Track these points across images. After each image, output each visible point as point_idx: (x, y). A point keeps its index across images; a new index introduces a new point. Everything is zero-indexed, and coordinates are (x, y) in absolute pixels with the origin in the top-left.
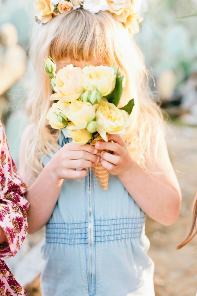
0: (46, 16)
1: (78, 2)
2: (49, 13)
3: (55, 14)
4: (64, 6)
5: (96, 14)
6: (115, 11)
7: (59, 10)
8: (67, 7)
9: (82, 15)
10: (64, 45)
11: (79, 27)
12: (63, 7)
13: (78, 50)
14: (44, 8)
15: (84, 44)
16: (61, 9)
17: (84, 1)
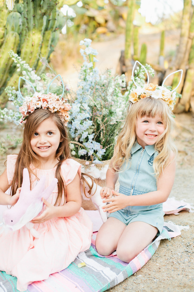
1: (149, 94)
4: (143, 95)
5: (157, 99)
6: (165, 99)
14: (134, 97)
16: (142, 97)
17: (152, 94)
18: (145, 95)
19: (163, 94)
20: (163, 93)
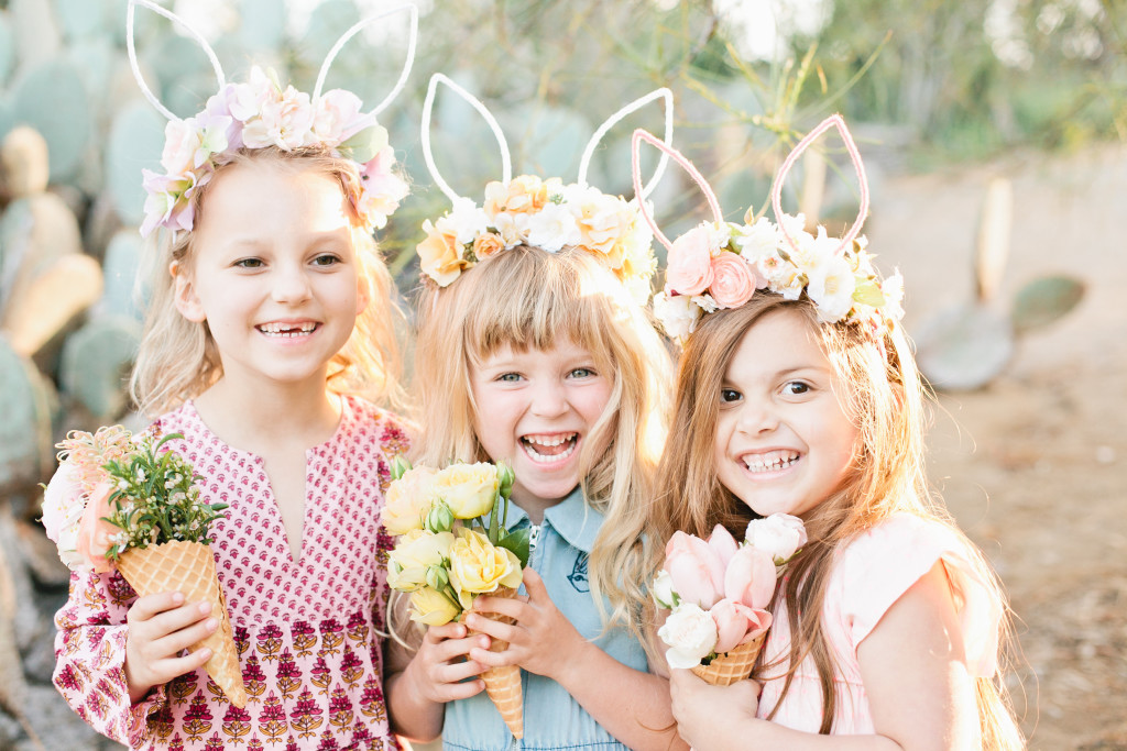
0: (449, 269)
1: (517, 235)
2: (454, 262)
3: (467, 263)
4: (486, 244)
5: (557, 251)
6: (598, 244)
7: (477, 255)
8: (494, 245)
9: (527, 256)
11: (521, 278)
12: (485, 247)
13: (524, 322)
14: (442, 253)
16: (481, 251)
17: (529, 231)
18: (493, 239)
19: (586, 222)
20: (585, 217)
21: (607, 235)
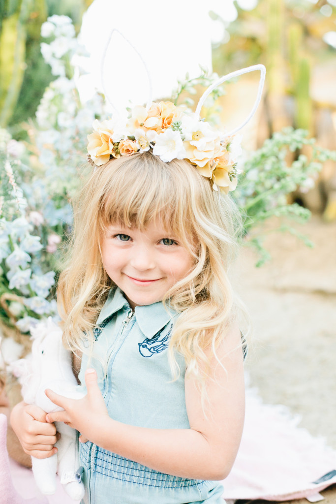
0: (103, 157)
1: (147, 143)
2: (107, 153)
3: (114, 155)
4: (126, 146)
5: (168, 163)
6: (197, 160)
7: (121, 151)
8: (130, 149)
9: (144, 165)
10: (114, 205)
12: (125, 148)
14: (100, 145)
15: (139, 208)
17: (155, 142)
19: (194, 143)
21: (205, 155)
